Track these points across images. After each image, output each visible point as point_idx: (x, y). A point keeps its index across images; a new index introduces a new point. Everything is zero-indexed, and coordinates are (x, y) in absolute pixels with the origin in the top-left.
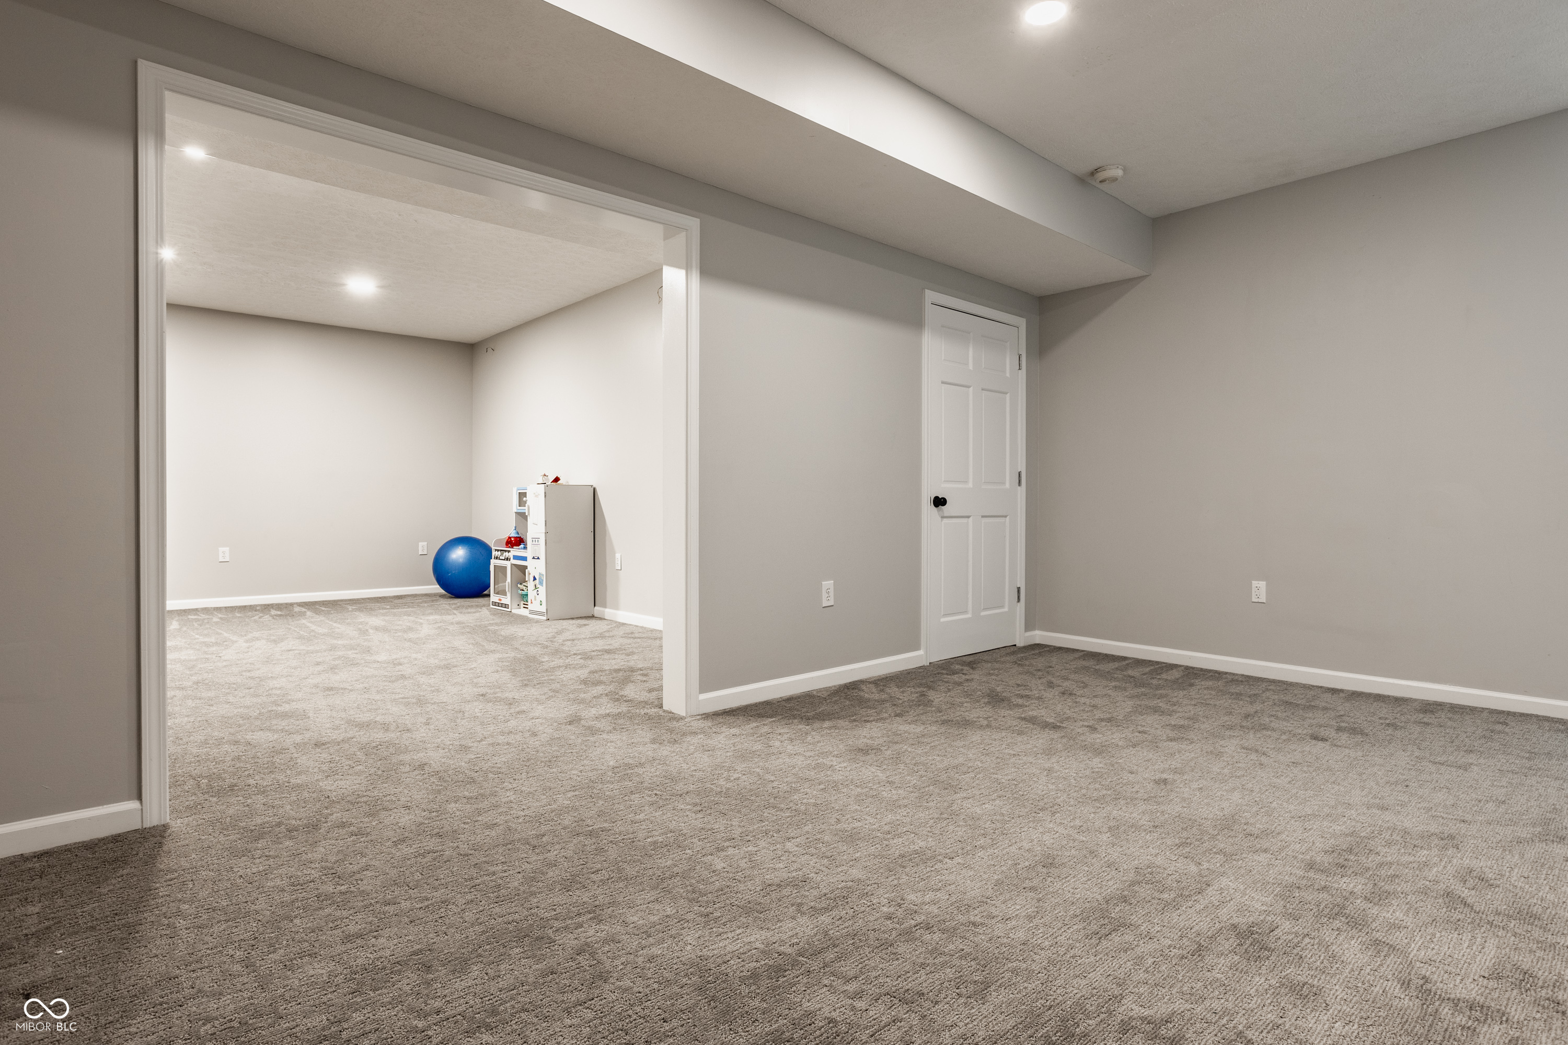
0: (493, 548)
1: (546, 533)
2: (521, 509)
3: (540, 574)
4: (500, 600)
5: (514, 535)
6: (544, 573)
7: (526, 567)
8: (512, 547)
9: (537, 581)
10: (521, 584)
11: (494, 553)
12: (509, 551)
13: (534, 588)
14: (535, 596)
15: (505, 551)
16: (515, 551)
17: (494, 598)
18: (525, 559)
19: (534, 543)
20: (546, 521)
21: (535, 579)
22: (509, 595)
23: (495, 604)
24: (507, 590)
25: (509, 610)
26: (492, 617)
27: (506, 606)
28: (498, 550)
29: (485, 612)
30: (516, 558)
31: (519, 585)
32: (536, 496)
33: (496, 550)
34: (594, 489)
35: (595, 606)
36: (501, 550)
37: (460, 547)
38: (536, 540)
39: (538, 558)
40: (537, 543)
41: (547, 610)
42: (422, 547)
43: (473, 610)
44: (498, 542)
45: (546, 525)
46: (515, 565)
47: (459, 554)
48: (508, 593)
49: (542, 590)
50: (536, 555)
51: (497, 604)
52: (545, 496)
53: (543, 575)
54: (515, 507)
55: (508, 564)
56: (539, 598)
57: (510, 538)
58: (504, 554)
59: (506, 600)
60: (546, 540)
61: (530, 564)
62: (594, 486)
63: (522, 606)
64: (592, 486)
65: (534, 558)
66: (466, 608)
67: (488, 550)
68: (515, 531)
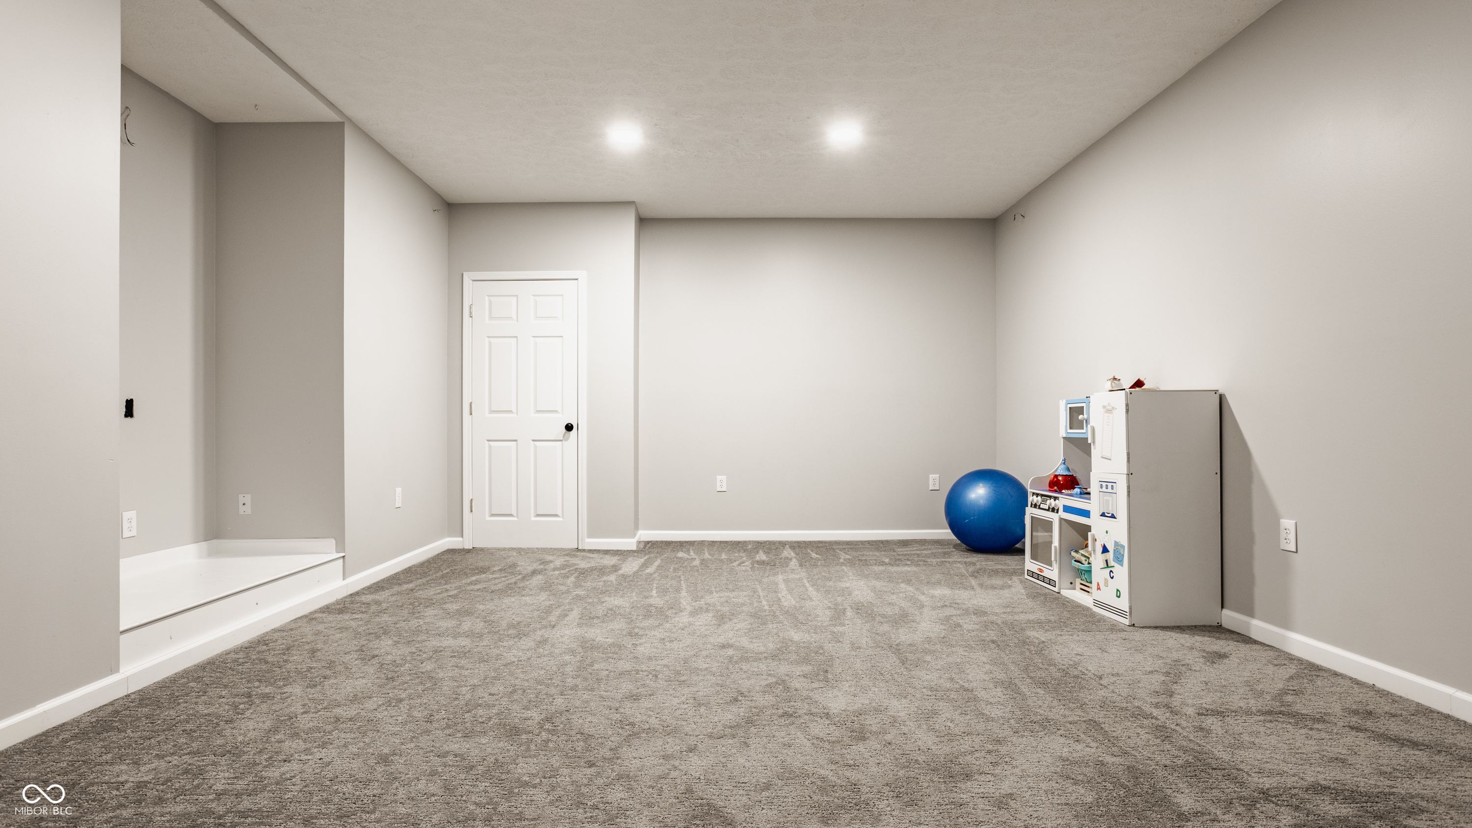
0: (1029, 490)
1: (1130, 474)
2: (1076, 433)
3: (1116, 543)
4: (1041, 570)
5: (1062, 471)
6: (1124, 542)
7: (1088, 528)
8: (1060, 492)
9: (1110, 556)
10: (1077, 552)
11: (1031, 499)
12: (1056, 498)
13: (1104, 565)
14: (1106, 580)
15: (1050, 497)
16: (1064, 500)
17: (1030, 565)
18: (1086, 514)
19: (1104, 489)
20: (1128, 454)
21: (1105, 550)
22: (1056, 566)
23: (1032, 574)
24: (1053, 559)
25: (1056, 589)
26: (1030, 603)
27: (1051, 582)
28: (1037, 495)
29: (1016, 590)
30: (1067, 509)
31: (1073, 554)
32: (1109, 411)
33: (1034, 494)
34: (1221, 398)
35: (1222, 607)
36: (1042, 495)
37: (981, 485)
38: (1108, 485)
39: (1113, 517)
40: (1110, 490)
41: (1130, 608)
42: (933, 481)
43: (997, 581)
44: (1037, 482)
45: (1128, 461)
46: (1066, 520)
47: (979, 493)
48: (1054, 563)
49: (1122, 572)
50: (1110, 510)
51: (1035, 575)
52: (1127, 411)
53: (1123, 547)
54: (1063, 429)
55: (1054, 518)
56: (1113, 585)
57: (1056, 476)
58: (1048, 502)
59: (1052, 573)
60: (1129, 487)
61: (1096, 523)
62: (1221, 392)
63: (1078, 586)
64: (1216, 392)
65: (1103, 515)
66: (990, 576)
67: (1022, 493)
68: (1063, 466)
